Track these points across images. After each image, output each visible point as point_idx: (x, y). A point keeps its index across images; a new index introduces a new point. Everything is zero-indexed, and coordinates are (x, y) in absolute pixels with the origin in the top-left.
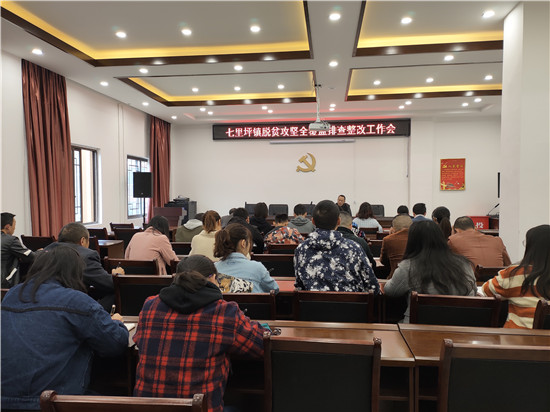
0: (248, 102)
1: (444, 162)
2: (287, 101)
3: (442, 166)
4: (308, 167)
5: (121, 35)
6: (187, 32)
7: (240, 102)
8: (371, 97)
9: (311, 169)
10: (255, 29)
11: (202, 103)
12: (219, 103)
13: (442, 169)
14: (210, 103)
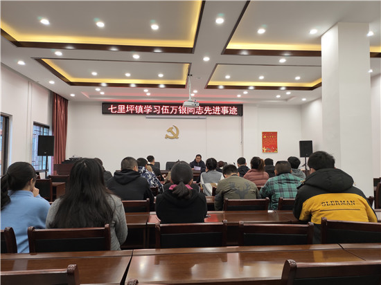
0: (133, 86)
1: (264, 133)
2: (162, 86)
3: (263, 136)
4: (174, 135)
5: (45, 22)
6: (100, 24)
7: (127, 85)
8: (221, 87)
9: (176, 137)
10: (155, 27)
11: (97, 85)
12: (110, 85)
13: (263, 139)
14: (104, 85)
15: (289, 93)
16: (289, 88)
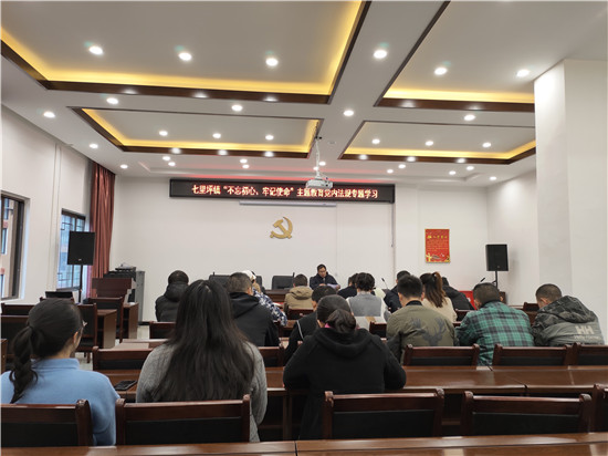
0: (223, 153)
1: (428, 232)
2: (269, 154)
3: (427, 236)
4: (283, 232)
5: (96, 50)
6: (185, 56)
7: (213, 152)
9: (287, 235)
10: (272, 62)
11: (166, 151)
12: (186, 151)
13: (427, 240)
15: (470, 168)
16: (471, 161)
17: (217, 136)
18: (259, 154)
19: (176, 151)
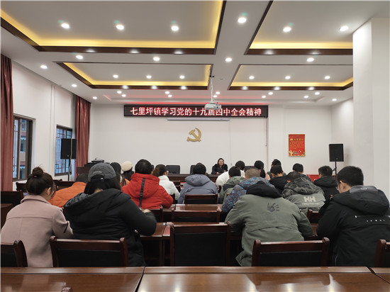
0: (154, 88)
1: (290, 136)
2: (184, 88)
3: (289, 139)
4: (196, 138)
5: (66, 26)
6: (120, 27)
7: (148, 87)
8: (245, 88)
9: (198, 140)
10: (175, 28)
11: (119, 87)
12: (132, 87)
13: (290, 141)
15: (317, 93)
16: (317, 88)
17: (149, 77)
18: (177, 88)
19: (125, 87)
